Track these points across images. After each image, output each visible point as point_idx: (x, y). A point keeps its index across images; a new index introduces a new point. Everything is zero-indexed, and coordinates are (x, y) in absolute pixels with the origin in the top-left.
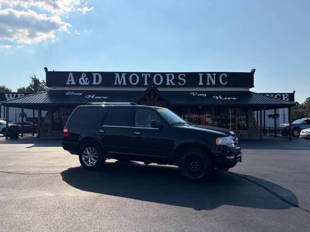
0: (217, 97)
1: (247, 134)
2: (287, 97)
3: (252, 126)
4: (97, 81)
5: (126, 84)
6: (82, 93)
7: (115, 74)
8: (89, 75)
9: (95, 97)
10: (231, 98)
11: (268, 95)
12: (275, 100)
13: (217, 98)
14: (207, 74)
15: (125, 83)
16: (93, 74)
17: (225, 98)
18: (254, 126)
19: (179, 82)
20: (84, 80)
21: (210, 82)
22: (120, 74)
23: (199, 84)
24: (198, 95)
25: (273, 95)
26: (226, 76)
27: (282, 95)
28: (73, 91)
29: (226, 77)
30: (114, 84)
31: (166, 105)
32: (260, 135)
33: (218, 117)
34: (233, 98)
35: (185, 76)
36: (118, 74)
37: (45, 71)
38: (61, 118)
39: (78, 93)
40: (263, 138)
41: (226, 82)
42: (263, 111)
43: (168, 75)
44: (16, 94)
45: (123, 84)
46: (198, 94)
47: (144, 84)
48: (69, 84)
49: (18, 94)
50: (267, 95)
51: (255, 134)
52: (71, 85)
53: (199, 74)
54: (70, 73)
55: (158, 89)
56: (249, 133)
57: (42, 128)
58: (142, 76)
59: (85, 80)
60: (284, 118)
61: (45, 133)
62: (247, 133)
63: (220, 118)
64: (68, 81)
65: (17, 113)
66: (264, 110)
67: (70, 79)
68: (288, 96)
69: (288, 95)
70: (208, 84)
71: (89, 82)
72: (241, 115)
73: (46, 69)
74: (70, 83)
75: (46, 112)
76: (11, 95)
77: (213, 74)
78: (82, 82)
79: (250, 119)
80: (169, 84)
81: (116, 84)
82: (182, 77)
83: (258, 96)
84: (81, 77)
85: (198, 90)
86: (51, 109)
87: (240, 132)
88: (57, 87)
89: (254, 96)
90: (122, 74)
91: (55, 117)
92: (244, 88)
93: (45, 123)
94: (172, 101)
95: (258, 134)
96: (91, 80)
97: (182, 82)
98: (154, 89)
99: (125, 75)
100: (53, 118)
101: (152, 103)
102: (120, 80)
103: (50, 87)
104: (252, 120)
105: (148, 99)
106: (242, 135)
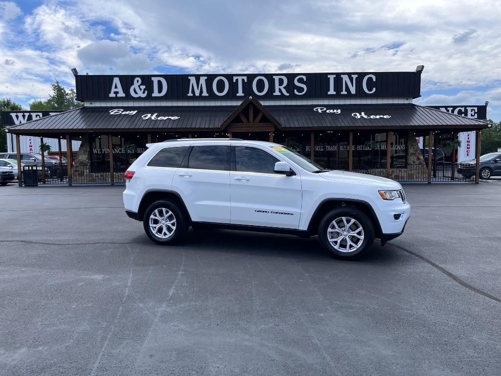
0: (358, 114)
1: (405, 176)
2: (475, 113)
3: (414, 162)
4: (160, 91)
5: (208, 95)
6: (136, 111)
7: (189, 78)
8: (147, 80)
9: (157, 118)
10: (382, 116)
11: (443, 110)
12: (455, 118)
13: (359, 117)
14: (342, 76)
15: (205, 94)
16: (153, 79)
17: (372, 117)
18: (417, 162)
19: (295, 90)
20: (138, 90)
21: (348, 89)
22: (198, 77)
23: (329, 93)
24: (328, 111)
25: (452, 108)
26: (374, 78)
27: (467, 108)
28: (122, 108)
29: (374, 80)
30: (188, 95)
31: (274, 130)
32: (427, 176)
33: (359, 148)
34: (385, 117)
35: (305, 80)
36: (194, 78)
37: (73, 75)
38: (105, 152)
39: (130, 111)
40: (432, 181)
41: (374, 90)
43: (276, 78)
44: (29, 114)
45: (203, 95)
46: (326, 110)
47: (238, 95)
48: (114, 95)
49: (31, 114)
50: (441, 109)
51: (420, 175)
52: (117, 99)
53: (329, 76)
54: (115, 78)
55: (261, 103)
56: (410, 172)
57: (75, 169)
58: (234, 81)
59: (141, 89)
60: (467, 148)
61: (80, 177)
62: (405, 173)
63: (363, 149)
64: (112, 92)
65: (32, 144)
66: (436, 135)
67: (116, 87)
68: (476, 111)
69: (476, 109)
70: (344, 92)
71: (146, 92)
72: (396, 144)
73: (74, 71)
74: (116, 95)
75: (80, 142)
76: (20, 115)
77: (353, 76)
78: (136, 93)
79: (411, 151)
80: (280, 94)
81: (192, 95)
82: (299, 81)
83: (426, 112)
84: (133, 84)
85: (326, 102)
86: (87, 137)
87: (393, 172)
88: (95, 102)
89: (419, 112)
90: (201, 77)
91: (95, 151)
92: (404, 99)
93: (78, 161)
94: (285, 122)
95: (425, 175)
96: (150, 89)
97: (300, 89)
98: (254, 103)
99: (206, 80)
100: (91, 152)
101: (251, 126)
102: (198, 88)
103: (84, 101)
104: (414, 153)
105: (243, 118)
106: (397, 177)
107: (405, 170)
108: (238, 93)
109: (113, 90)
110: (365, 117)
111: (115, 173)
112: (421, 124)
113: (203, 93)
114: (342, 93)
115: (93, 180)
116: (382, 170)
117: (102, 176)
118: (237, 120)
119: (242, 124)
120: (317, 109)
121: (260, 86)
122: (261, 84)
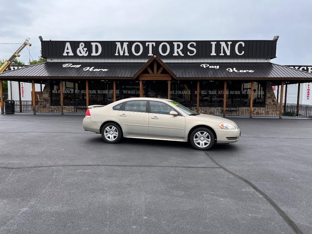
0: (231, 69)
3: (270, 103)
4: (97, 52)
5: (128, 55)
6: (80, 65)
7: (116, 43)
8: (88, 44)
9: (93, 70)
10: (248, 71)
11: (292, 67)
12: (300, 73)
13: (231, 70)
14: (221, 43)
15: (127, 54)
16: (92, 43)
17: (241, 71)
18: (272, 103)
19: (188, 52)
20: (82, 51)
21: (224, 52)
22: (122, 43)
23: (211, 54)
24: (210, 67)
25: (298, 67)
26: (243, 44)
27: (308, 67)
28: (71, 63)
29: (243, 46)
30: (115, 55)
31: (171, 79)
32: (279, 113)
33: (232, 92)
34: (250, 71)
35: (195, 45)
36: (119, 43)
37: (40, 41)
39: (77, 65)
40: (282, 116)
41: (243, 52)
42: (285, 86)
43: (175, 44)
45: (125, 55)
46: (209, 66)
47: (149, 55)
50: (290, 67)
51: (274, 112)
52: (68, 57)
53: (211, 43)
54: (67, 43)
55: (162, 60)
56: (267, 110)
57: (41, 103)
58: (147, 45)
59: (84, 51)
60: (308, 94)
61: (44, 109)
62: (263, 111)
63: (234, 93)
66: (286, 84)
67: (68, 49)
70: (222, 54)
71: (88, 52)
72: (258, 90)
73: (40, 38)
74: (68, 54)
77: (228, 43)
78: (81, 53)
79: (268, 95)
80: (177, 55)
81: (118, 55)
82: (191, 46)
83: (279, 68)
84: (79, 47)
85: (209, 61)
86: (49, 82)
87: (255, 110)
88: (54, 59)
89: (275, 68)
90: (124, 43)
91: (54, 92)
92: (264, 59)
93: (43, 98)
94: (179, 74)
95: (277, 112)
96: (90, 50)
97: (192, 52)
98: (157, 60)
99: (127, 45)
100: (51, 92)
101: (155, 76)
102: (122, 51)
103: (46, 58)
104: (270, 96)
105: (150, 71)
106: (258, 113)
107: (263, 108)
108: (149, 54)
109: (66, 51)
110: (236, 71)
111: (64, 106)
112: (276, 77)
113: (125, 53)
114: (220, 55)
115: (52, 111)
116: (246, 108)
117: (58, 108)
118: (145, 72)
119: (149, 74)
120: (203, 66)
121: (164, 49)
122: (164, 48)
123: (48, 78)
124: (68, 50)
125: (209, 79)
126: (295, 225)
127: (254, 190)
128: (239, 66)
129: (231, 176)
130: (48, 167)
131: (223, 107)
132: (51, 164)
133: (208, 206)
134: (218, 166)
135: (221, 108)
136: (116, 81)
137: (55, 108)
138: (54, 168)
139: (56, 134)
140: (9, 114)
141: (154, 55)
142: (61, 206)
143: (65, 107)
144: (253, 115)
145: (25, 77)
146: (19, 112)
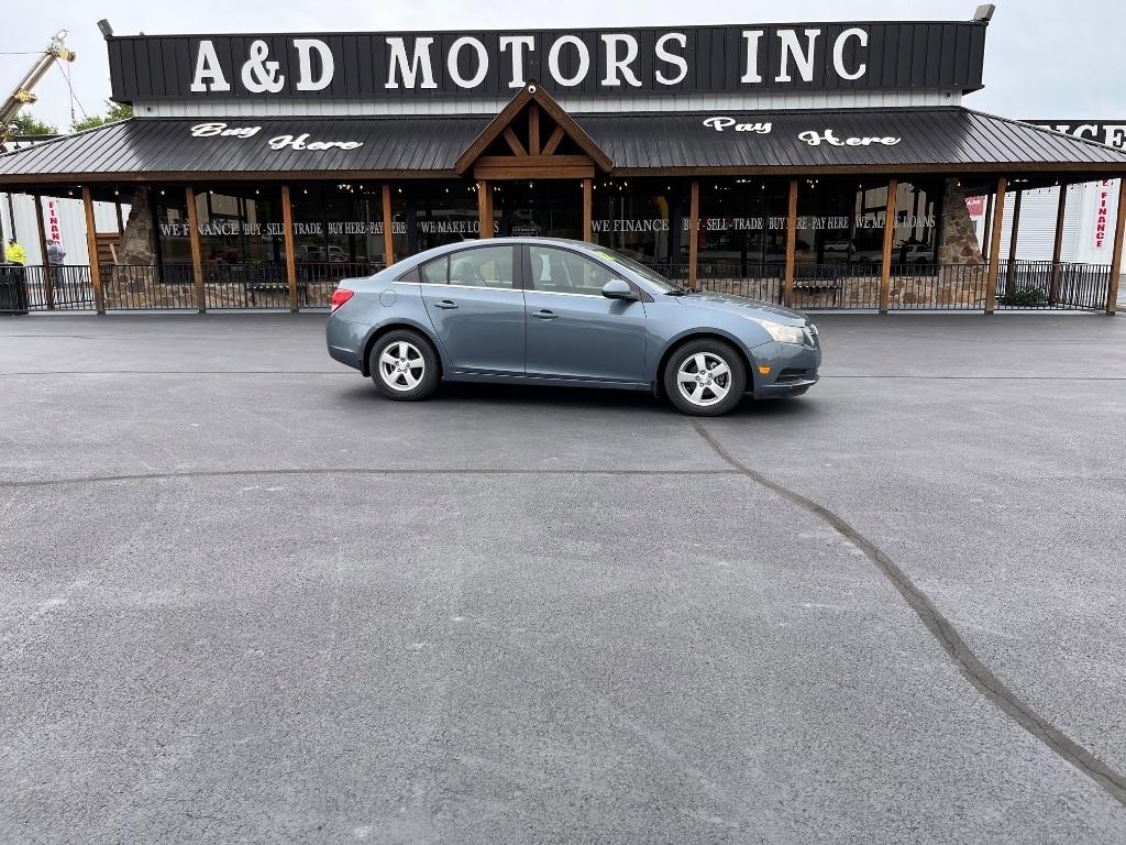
0: (814, 134)
3: (956, 259)
4: (316, 74)
5: (435, 86)
6: (258, 128)
7: (389, 41)
8: (281, 47)
9: (306, 145)
10: (876, 140)
13: (816, 139)
14: (780, 33)
15: (429, 83)
16: (297, 43)
17: (851, 141)
18: (963, 260)
19: (658, 73)
20: (260, 73)
21: (793, 69)
22: (409, 38)
23: (744, 80)
24: (739, 128)
25: (1067, 127)
26: (863, 37)
27: (1105, 127)
28: (224, 121)
29: (864, 43)
30: (387, 86)
31: (592, 176)
32: (984, 296)
33: (818, 224)
34: (886, 141)
36: (400, 40)
37: (103, 37)
39: (244, 128)
40: (996, 307)
41: (863, 68)
42: (1012, 195)
43: (610, 41)
45: (423, 86)
46: (734, 126)
47: (511, 85)
48: (203, 88)
50: (1040, 127)
51: (966, 294)
52: (210, 97)
53: (746, 34)
54: (203, 43)
55: (562, 105)
56: (941, 286)
57: (120, 275)
58: (503, 48)
59: (268, 72)
60: (1099, 227)
62: (929, 289)
63: (826, 225)
64: (198, 79)
66: (1019, 189)
67: (206, 66)
70: (784, 77)
71: (282, 78)
72: (915, 213)
73: (104, 25)
74: (208, 87)
75: (127, 208)
77: (807, 32)
78: (256, 81)
79: (950, 230)
80: (618, 83)
81: (396, 86)
82: (669, 47)
83: (993, 129)
84: (247, 57)
85: (737, 105)
86: (144, 196)
87: (901, 285)
88: (158, 105)
89: (978, 129)
90: (418, 39)
91: (165, 230)
92: (939, 94)
93: (128, 255)
94: (623, 157)
95: (978, 292)
96: (290, 70)
97: (671, 70)
98: (541, 101)
99: (429, 46)
100: (156, 232)
101: (534, 164)
102: (411, 69)
103: (129, 103)
104: (958, 235)
105: (515, 145)
106: (909, 298)
107: (929, 279)
108: (512, 80)
109: (200, 73)
110: (833, 141)
111: (206, 285)
112: (978, 159)
113: (422, 81)
114: (777, 79)
115: (166, 302)
116: (867, 280)
117: (185, 291)
118: (499, 147)
119: (511, 158)
120: (712, 122)
121: (569, 61)
122: (569, 56)
123: (139, 179)
124: (209, 70)
125: (732, 173)
126: (954, 632)
127: (838, 534)
128: (845, 122)
129: (772, 497)
130: (138, 481)
131: (783, 278)
132: (151, 469)
133: (672, 585)
134: (733, 468)
135: (777, 281)
136: (393, 184)
137: (172, 292)
138: (161, 480)
139: (177, 376)
140: (10, 314)
141: (527, 86)
142: (179, 591)
143: (209, 288)
144: (890, 305)
145: (57, 177)
146: (45, 307)
